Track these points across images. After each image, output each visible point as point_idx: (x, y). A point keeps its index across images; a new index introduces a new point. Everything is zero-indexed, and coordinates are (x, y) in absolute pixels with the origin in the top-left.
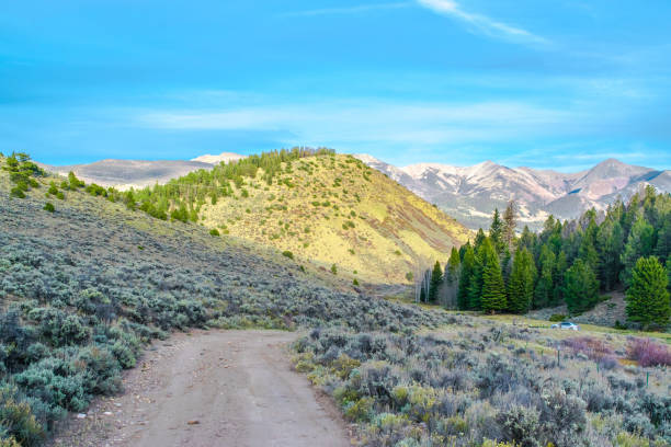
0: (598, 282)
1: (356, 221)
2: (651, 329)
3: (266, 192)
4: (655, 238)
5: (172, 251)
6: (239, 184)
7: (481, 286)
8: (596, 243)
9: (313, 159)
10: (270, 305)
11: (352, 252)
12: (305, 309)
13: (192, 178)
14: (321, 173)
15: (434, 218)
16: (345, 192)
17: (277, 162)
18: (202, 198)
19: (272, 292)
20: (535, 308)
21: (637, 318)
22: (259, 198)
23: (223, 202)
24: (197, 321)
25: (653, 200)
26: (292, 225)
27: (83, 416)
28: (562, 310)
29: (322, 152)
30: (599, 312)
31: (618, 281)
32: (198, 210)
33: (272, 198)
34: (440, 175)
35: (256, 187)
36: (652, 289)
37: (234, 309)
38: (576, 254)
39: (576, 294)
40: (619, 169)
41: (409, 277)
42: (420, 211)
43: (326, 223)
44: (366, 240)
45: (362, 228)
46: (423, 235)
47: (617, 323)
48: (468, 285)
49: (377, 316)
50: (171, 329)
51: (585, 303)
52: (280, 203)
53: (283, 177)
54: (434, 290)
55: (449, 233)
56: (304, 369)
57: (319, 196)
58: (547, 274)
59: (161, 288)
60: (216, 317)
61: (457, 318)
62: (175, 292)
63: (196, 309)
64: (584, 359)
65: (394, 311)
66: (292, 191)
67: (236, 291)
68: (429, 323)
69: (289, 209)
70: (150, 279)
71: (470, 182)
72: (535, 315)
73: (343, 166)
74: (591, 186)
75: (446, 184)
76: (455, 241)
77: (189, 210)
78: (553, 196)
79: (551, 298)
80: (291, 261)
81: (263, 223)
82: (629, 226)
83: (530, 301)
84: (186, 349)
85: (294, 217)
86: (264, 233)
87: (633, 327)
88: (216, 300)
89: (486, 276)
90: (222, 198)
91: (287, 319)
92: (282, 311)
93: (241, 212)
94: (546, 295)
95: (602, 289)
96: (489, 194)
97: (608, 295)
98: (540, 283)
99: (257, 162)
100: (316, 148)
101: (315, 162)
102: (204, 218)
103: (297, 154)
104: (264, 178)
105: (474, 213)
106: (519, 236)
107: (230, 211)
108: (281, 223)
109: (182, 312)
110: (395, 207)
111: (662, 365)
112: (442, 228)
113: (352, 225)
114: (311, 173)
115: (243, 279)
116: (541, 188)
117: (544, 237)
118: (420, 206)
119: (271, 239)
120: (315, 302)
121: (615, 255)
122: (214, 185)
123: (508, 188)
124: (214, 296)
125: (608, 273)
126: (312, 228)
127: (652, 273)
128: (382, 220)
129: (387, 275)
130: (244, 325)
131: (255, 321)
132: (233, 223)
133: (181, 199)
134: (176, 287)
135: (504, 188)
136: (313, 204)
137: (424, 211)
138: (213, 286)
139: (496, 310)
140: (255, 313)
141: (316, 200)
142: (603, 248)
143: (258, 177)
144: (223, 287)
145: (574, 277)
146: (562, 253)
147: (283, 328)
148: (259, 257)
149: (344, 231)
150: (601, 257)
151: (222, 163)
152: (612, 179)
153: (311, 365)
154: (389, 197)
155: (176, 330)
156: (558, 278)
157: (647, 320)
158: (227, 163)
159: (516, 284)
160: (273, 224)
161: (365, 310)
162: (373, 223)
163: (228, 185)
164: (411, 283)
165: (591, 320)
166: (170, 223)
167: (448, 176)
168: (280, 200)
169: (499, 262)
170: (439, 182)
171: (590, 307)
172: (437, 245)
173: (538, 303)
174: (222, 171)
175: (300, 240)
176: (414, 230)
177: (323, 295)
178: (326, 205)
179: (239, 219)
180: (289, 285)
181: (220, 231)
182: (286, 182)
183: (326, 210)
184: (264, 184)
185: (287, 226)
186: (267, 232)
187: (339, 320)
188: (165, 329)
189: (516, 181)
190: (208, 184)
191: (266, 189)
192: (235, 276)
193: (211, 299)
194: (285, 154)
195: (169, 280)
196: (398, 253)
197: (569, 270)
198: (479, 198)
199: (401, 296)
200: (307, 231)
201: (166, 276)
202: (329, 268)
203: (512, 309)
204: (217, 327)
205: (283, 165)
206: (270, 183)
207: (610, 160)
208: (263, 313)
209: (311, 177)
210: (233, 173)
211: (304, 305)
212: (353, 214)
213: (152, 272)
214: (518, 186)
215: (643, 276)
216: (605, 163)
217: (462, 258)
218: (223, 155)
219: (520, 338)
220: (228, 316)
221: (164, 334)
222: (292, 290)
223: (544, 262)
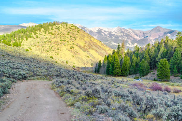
0: (149, 67)
1: (74, 46)
2: (164, 81)
3: (44, 36)
4: (167, 53)
5: (13, 57)
6: (35, 34)
7: (113, 67)
8: (149, 54)
9: (60, 26)
10: (45, 73)
11: (73, 56)
12: (56, 74)
13: (19, 32)
14: (63, 30)
15: (100, 45)
16: (71, 37)
17: (48, 27)
18: (22, 38)
19: (46, 70)
20: (130, 74)
21: (160, 77)
22: (42, 38)
23: (30, 40)
24: (24, 78)
25: (168, 41)
26: (53, 48)
27: (2, 97)
28: (138, 75)
29: (63, 23)
30: (149, 76)
31: (156, 66)
32: (21, 42)
33: (46, 38)
34: (103, 31)
35: (41, 35)
36: (165, 69)
37: (35, 74)
38: (143, 58)
39: (142, 70)
40: (160, 30)
41: (92, 64)
42: (96, 43)
43: (65, 47)
44: (78, 52)
45: (76, 48)
46: (96, 51)
47: (154, 79)
48: (109, 67)
49: (77, 77)
50: (17, 80)
51: (145, 73)
52: (49, 40)
53: (50, 31)
54: (99, 69)
55: (105, 50)
56: (53, 88)
57: (62, 38)
58: (134, 64)
59: (13, 68)
60: (30, 77)
61: (103, 77)
62: (18, 69)
63: (24, 75)
64: (136, 89)
65: (83, 75)
66: (53, 36)
67: (35, 69)
68: (94, 79)
69: (52, 42)
70: (9, 66)
71: (112, 33)
72: (130, 77)
73: (70, 28)
74: (152, 35)
75: (105, 34)
76: (107, 53)
77: (18, 42)
78: (139, 38)
79: (135, 71)
80: (52, 59)
81: (43, 47)
82: (160, 49)
83: (128, 72)
84: (22, 85)
85: (54, 45)
86: (44, 50)
87: (159, 80)
88: (29, 72)
89: (115, 65)
90: (29, 38)
91: (50, 77)
92: (49, 75)
93: (36, 43)
94: (134, 70)
95: (151, 68)
96: (118, 37)
97: (153, 71)
98: (132, 67)
99: (41, 26)
100: (61, 22)
101: (61, 27)
102: (23, 45)
103: (55, 24)
104: (44, 32)
105: (114, 44)
106: (126, 51)
107: (32, 43)
108: (49, 47)
109: (20, 75)
110: (87, 42)
111: (158, 90)
112: (103, 49)
113: (73, 48)
114: (59, 30)
115: (37, 66)
116: (135, 36)
117: (134, 52)
118: (96, 41)
119: (46, 52)
120: (59, 73)
121: (155, 58)
122: (27, 34)
123: (125, 36)
124: (29, 71)
125: (153, 63)
126: (60, 49)
127: (165, 64)
128: (83, 46)
129: (84, 64)
130: (38, 79)
131: (41, 78)
132: (33, 47)
133: (15, 39)
134: (17, 68)
135: (123, 35)
136: (61, 40)
137: (97, 43)
138: (28, 68)
139: (118, 75)
140: (41, 76)
141: (61, 39)
142: (151, 56)
143: (42, 31)
144: (31, 68)
145: (142, 65)
146: (139, 57)
147: (49, 80)
148: (42, 58)
149: (70, 50)
150: (150, 59)
151: (29, 26)
152: (158, 33)
153: (55, 87)
154: (85, 38)
155: (19, 80)
156: (137, 65)
157: (163, 78)
158: (31, 26)
159: (124, 67)
160: (47, 47)
161: (74, 75)
162: (80, 47)
163: (32, 34)
164: (92, 67)
165: (147, 78)
166: (12, 47)
167: (105, 31)
168: (49, 39)
169: (119, 60)
170: (102, 33)
171: (147, 74)
172: (101, 54)
173: (131, 73)
174: (29, 29)
175: (56, 52)
176: (93, 49)
177: (62, 70)
178: (65, 41)
179: (35, 45)
180: (51, 67)
181: (29, 49)
182: (51, 33)
183: (64, 42)
184: (44, 34)
185: (51, 48)
186: (45, 50)
187: (66, 78)
188: (16, 80)
189: (127, 33)
190: (24, 33)
191: (44, 35)
192: (35, 65)
193: (28, 72)
194: (51, 24)
195: (15, 66)
196: (88, 57)
197: (140, 63)
198: (115, 39)
199: (89, 71)
200: (58, 49)
201: (14, 65)
202: (65, 62)
203: (123, 75)
204: (30, 80)
205: (50, 27)
206: (46, 33)
207: (158, 27)
208: (43, 76)
209: (59, 32)
210: (33, 30)
211: (56, 73)
212: (73, 44)
213: (9, 64)
214: (128, 35)
215: (162, 65)
216: (156, 28)
217: (108, 58)
218: (30, 23)
219: (121, 83)
220: (33, 77)
221: (16, 81)
222: (52, 69)
223: (133, 60)
